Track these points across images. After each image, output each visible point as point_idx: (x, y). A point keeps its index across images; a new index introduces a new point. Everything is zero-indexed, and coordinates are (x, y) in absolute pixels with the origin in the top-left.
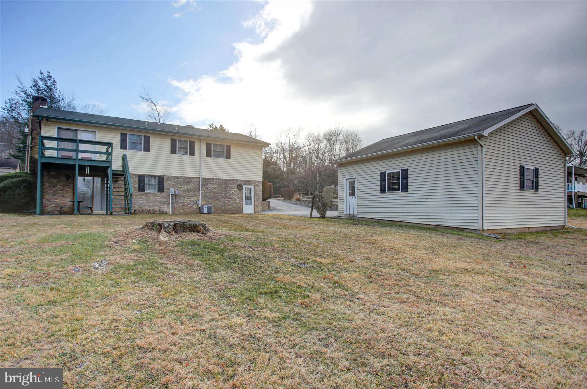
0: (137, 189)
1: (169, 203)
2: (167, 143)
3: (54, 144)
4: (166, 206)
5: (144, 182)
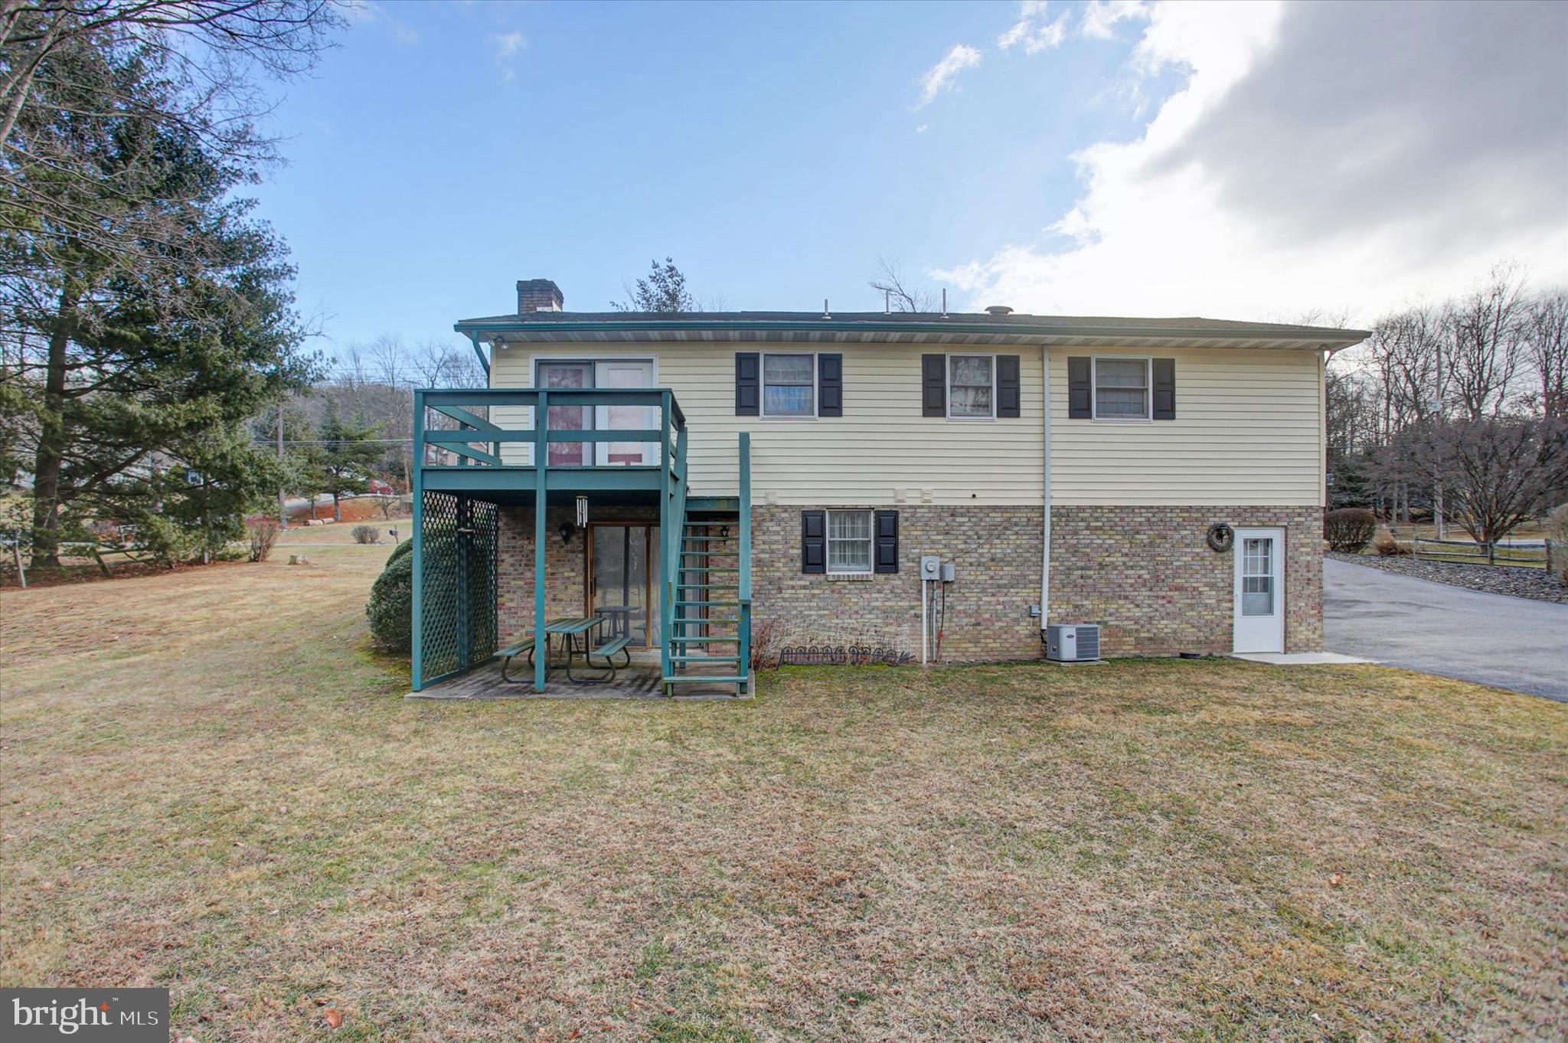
0: (799, 564)
1: (918, 616)
2: (910, 375)
3: (523, 417)
4: (906, 628)
5: (823, 536)
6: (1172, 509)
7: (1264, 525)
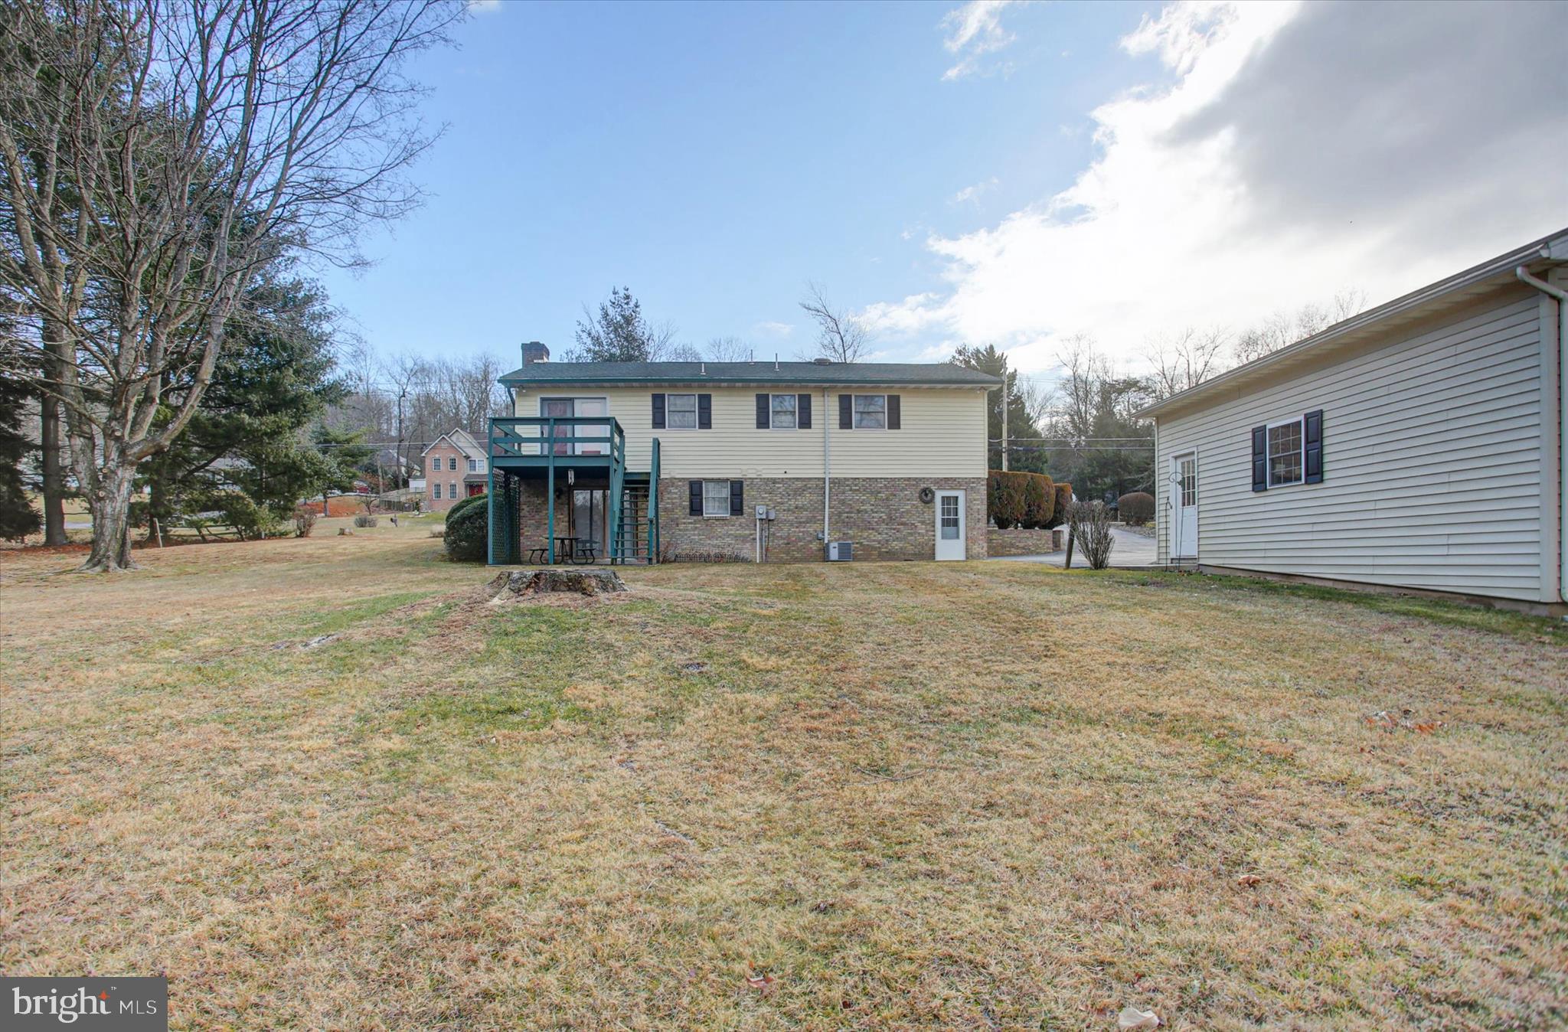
0: (688, 511)
1: (755, 539)
3: (534, 431)
4: (748, 545)
5: (701, 494)
6: (899, 479)
7: (952, 489)
